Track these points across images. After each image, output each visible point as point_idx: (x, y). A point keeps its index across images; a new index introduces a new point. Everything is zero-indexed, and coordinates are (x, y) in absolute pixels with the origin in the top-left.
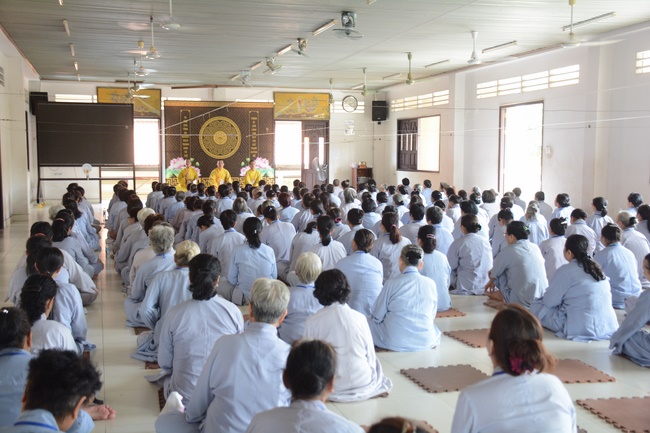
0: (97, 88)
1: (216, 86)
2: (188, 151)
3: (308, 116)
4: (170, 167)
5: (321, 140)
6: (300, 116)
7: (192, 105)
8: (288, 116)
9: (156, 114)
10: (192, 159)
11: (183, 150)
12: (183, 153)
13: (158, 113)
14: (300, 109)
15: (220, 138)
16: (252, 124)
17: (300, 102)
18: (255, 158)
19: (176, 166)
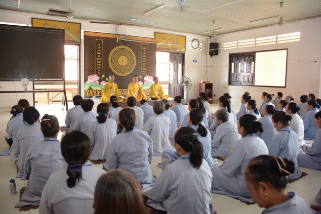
0: (32, 19)
1: (121, 24)
2: (101, 69)
3: (174, 49)
4: (88, 82)
5: (180, 65)
6: (169, 49)
7: (104, 36)
8: (163, 49)
9: (76, 42)
10: (103, 76)
11: (97, 69)
12: (97, 72)
13: (78, 41)
14: (169, 45)
15: (123, 61)
16: (143, 52)
17: (169, 40)
18: (145, 76)
19: (92, 81)
